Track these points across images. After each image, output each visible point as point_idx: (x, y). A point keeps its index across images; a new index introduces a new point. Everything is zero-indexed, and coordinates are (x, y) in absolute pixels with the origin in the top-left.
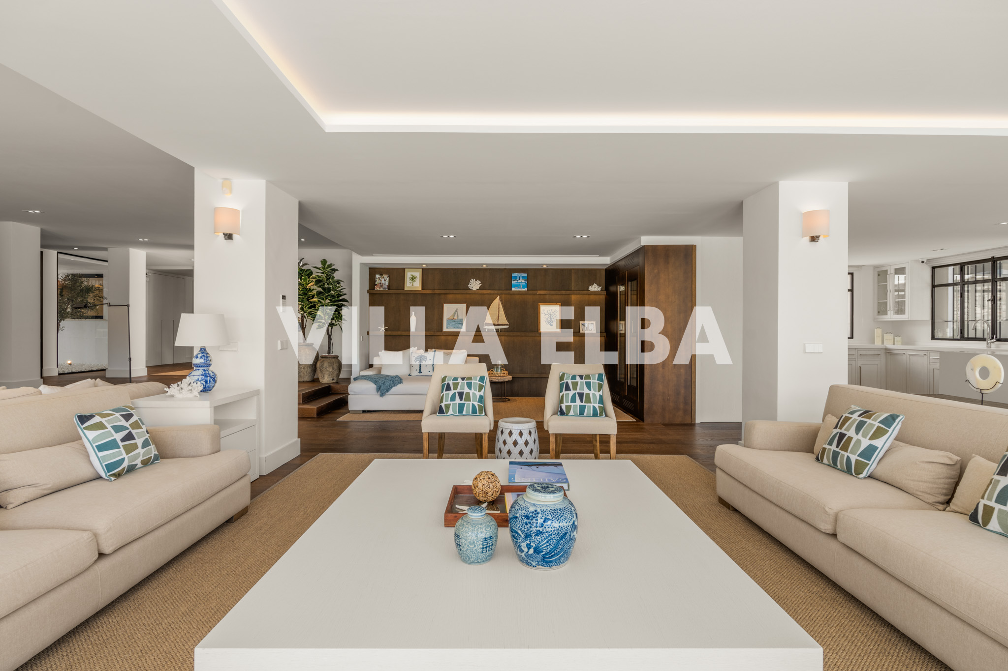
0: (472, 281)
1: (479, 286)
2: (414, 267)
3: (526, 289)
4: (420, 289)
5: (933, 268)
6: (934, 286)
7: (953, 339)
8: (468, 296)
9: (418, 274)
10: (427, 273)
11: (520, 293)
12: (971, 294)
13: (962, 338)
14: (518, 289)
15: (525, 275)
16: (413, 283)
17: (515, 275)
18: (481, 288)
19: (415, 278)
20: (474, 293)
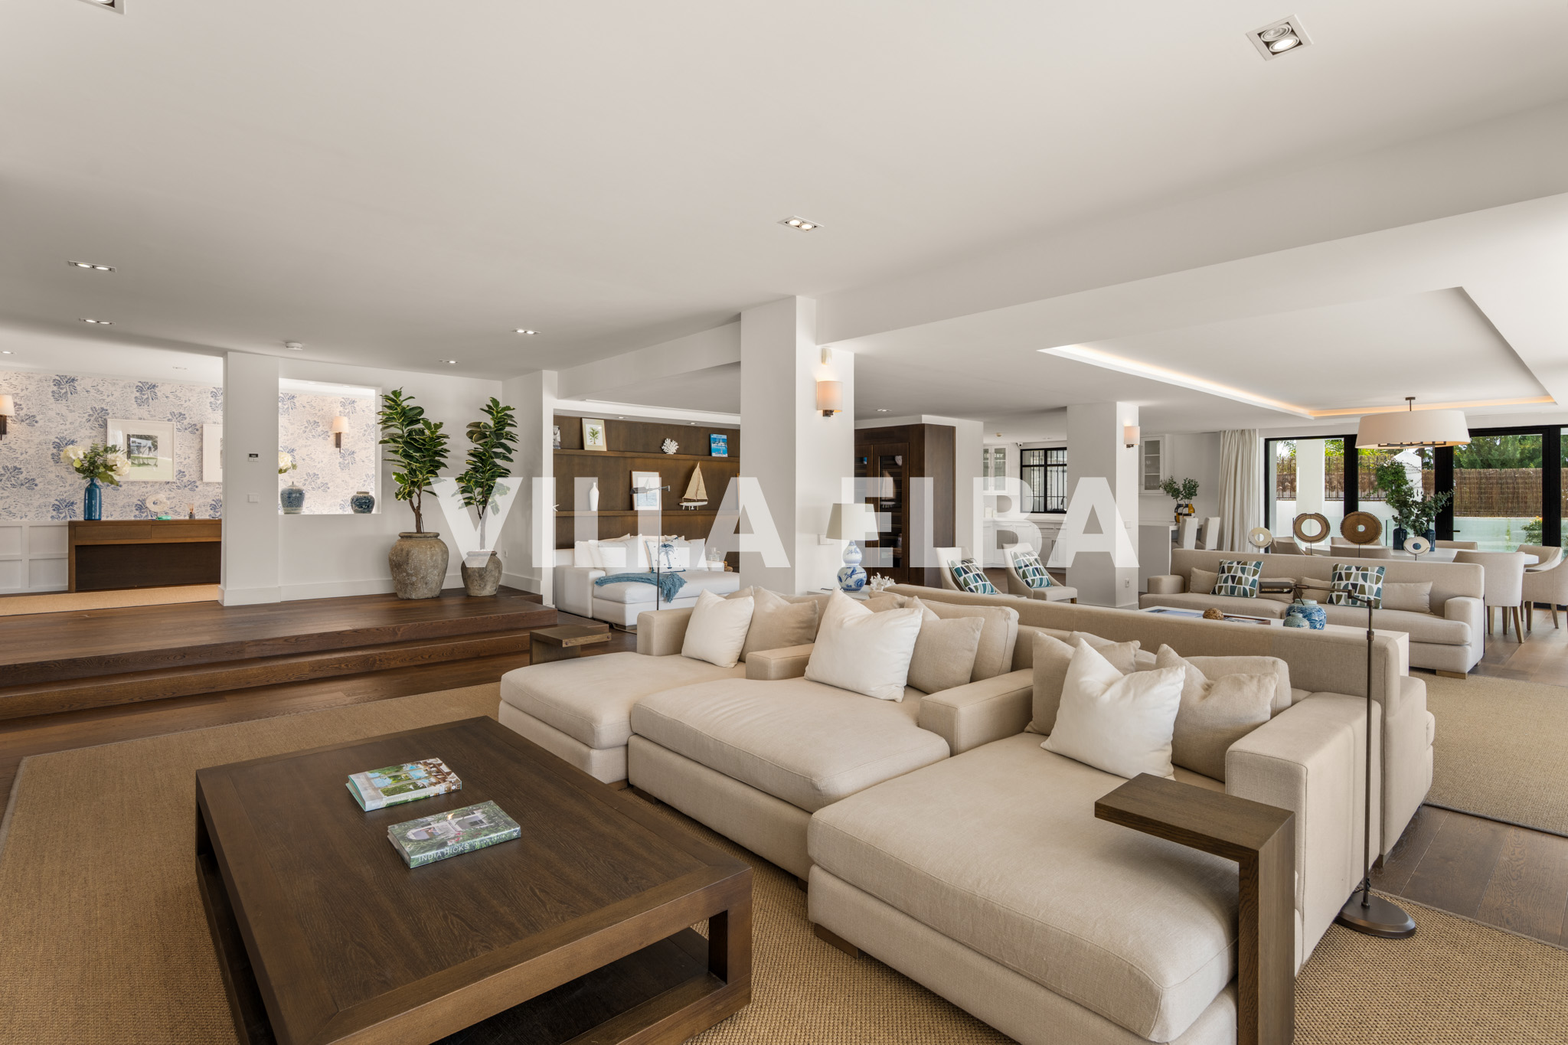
0: (668, 441)
1: (676, 448)
2: (594, 417)
3: (726, 455)
4: (605, 449)
5: (1022, 451)
6: (1022, 466)
7: (1039, 512)
8: (660, 461)
9: (600, 428)
10: (612, 426)
11: (721, 459)
12: (1054, 474)
13: (1046, 511)
14: (718, 455)
15: (725, 437)
16: (596, 441)
17: (714, 436)
18: (678, 452)
19: (596, 433)
20: (671, 458)
